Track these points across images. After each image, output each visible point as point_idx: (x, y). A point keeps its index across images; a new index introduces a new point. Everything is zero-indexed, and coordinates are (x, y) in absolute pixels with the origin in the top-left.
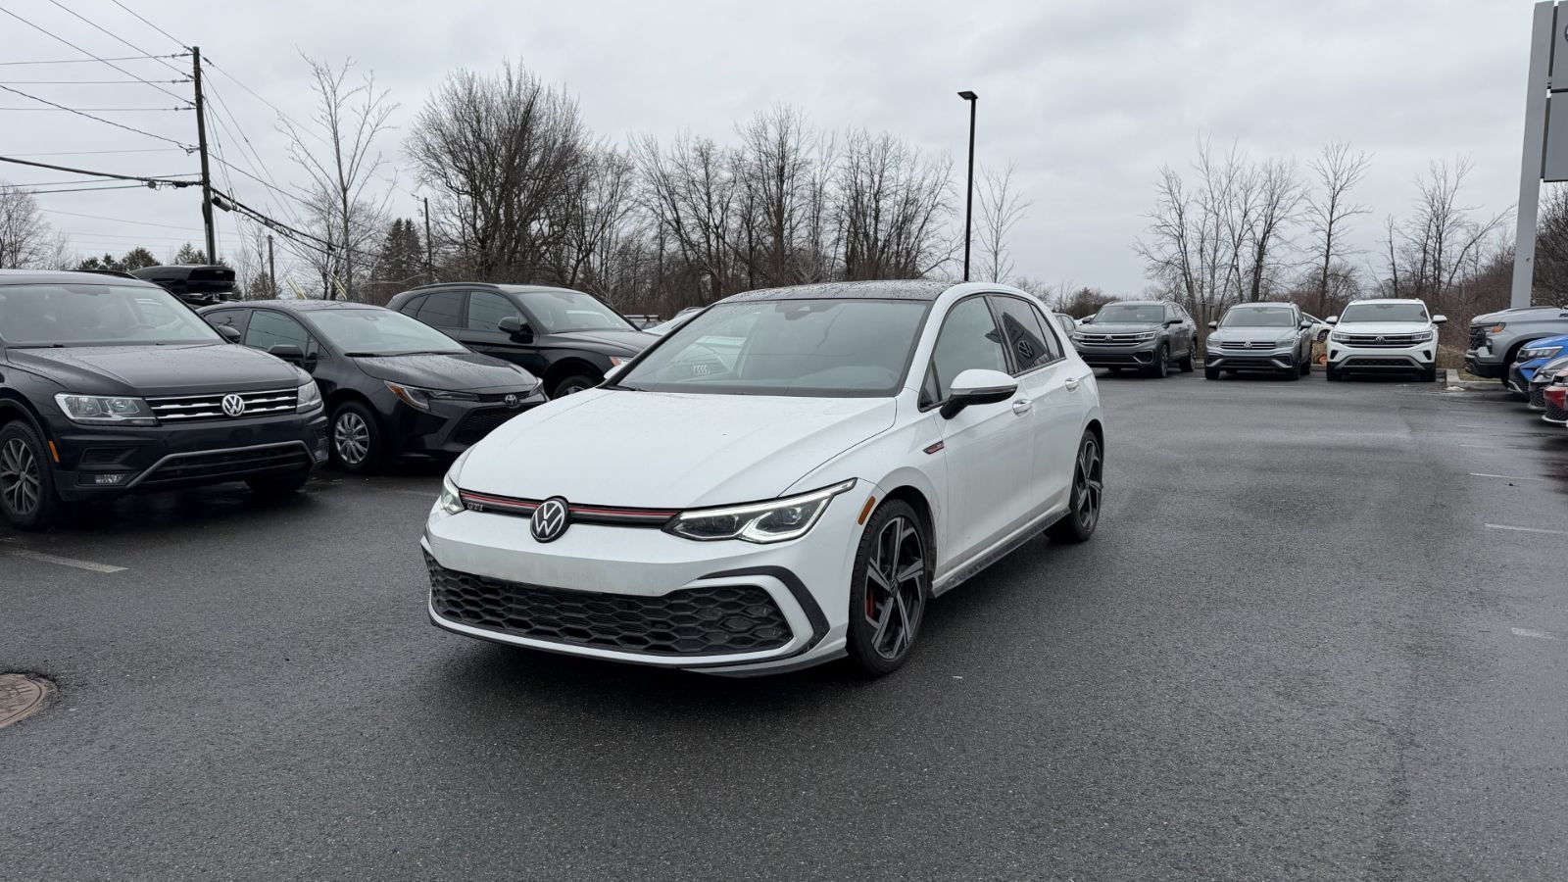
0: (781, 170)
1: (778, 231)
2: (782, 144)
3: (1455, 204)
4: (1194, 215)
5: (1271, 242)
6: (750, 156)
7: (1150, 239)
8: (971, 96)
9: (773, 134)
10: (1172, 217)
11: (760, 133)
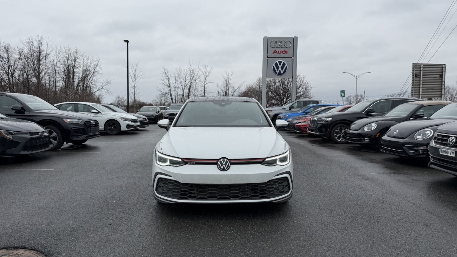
0: (39, 56)
1: (38, 77)
2: (39, 48)
3: (231, 81)
4: (172, 81)
5: (191, 88)
6: (26, 50)
7: (161, 87)
8: (127, 42)
9: (36, 44)
10: (166, 81)
11: (30, 43)
